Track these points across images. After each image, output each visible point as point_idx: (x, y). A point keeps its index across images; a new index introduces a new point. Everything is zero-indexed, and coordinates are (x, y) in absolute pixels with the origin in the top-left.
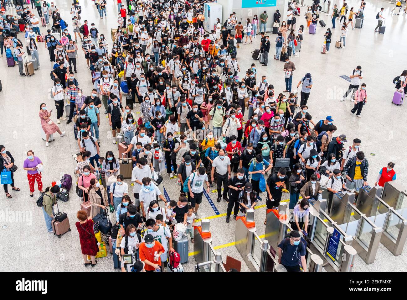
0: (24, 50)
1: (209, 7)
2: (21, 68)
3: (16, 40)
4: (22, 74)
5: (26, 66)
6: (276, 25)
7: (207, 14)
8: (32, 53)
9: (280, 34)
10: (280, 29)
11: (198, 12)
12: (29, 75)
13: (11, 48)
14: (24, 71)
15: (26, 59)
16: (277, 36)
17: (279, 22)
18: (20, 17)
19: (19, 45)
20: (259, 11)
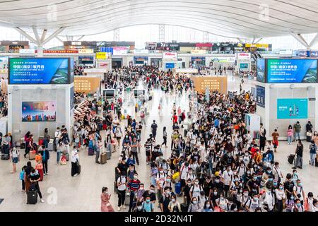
0: (102, 143)
1: (249, 117)
2: (97, 158)
3: (98, 135)
4: (97, 162)
5: (101, 156)
6: (309, 134)
7: (248, 123)
8: (107, 146)
9: (313, 142)
10: (313, 138)
11: (240, 120)
12: (102, 163)
13: (94, 141)
14: (99, 160)
15: (103, 150)
16: (310, 143)
17: (311, 132)
18: (104, 119)
19: (99, 139)
20: (293, 122)
